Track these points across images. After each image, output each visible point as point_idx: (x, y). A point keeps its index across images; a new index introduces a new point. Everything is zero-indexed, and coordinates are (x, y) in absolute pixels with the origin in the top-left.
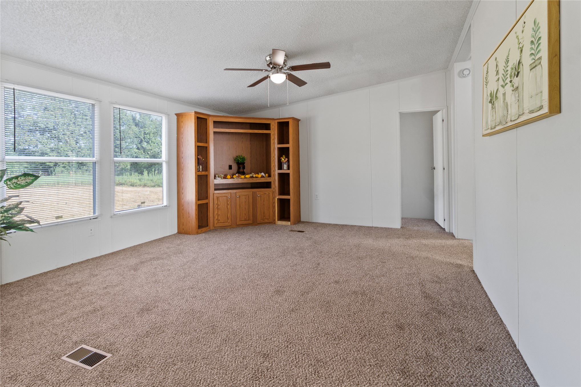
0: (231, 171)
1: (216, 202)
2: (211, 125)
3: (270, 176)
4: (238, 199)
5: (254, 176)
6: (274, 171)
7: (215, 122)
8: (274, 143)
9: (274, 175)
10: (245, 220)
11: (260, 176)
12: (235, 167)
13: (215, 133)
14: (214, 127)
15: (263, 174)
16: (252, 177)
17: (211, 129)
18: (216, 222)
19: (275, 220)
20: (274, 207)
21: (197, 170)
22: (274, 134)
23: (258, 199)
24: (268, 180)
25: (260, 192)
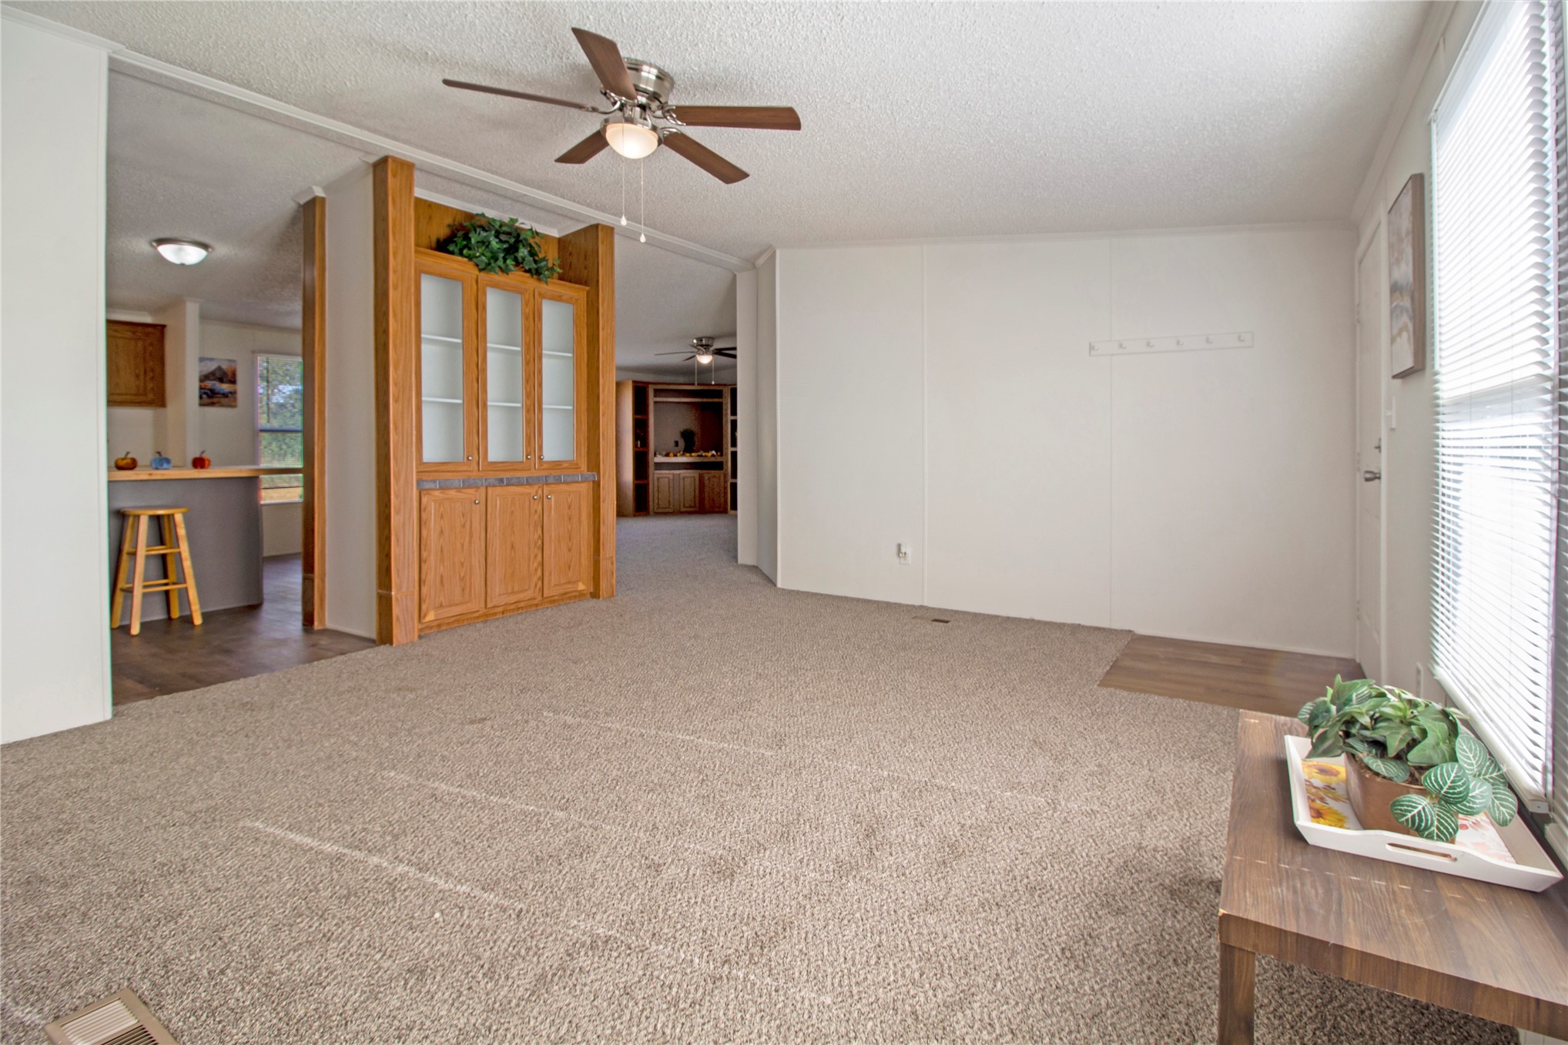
0: (677, 449)
1: (656, 484)
2: (651, 393)
3: (722, 455)
4: (682, 481)
5: (704, 454)
6: (727, 449)
7: (656, 391)
8: (727, 414)
9: (727, 454)
10: (690, 507)
11: (710, 454)
12: (682, 444)
13: (655, 402)
14: (655, 396)
15: (714, 452)
16: (701, 456)
17: (652, 399)
18: (656, 507)
19: (727, 509)
20: (726, 493)
21: (635, 446)
22: (727, 404)
23: (706, 482)
24: (719, 459)
25: (708, 474)
